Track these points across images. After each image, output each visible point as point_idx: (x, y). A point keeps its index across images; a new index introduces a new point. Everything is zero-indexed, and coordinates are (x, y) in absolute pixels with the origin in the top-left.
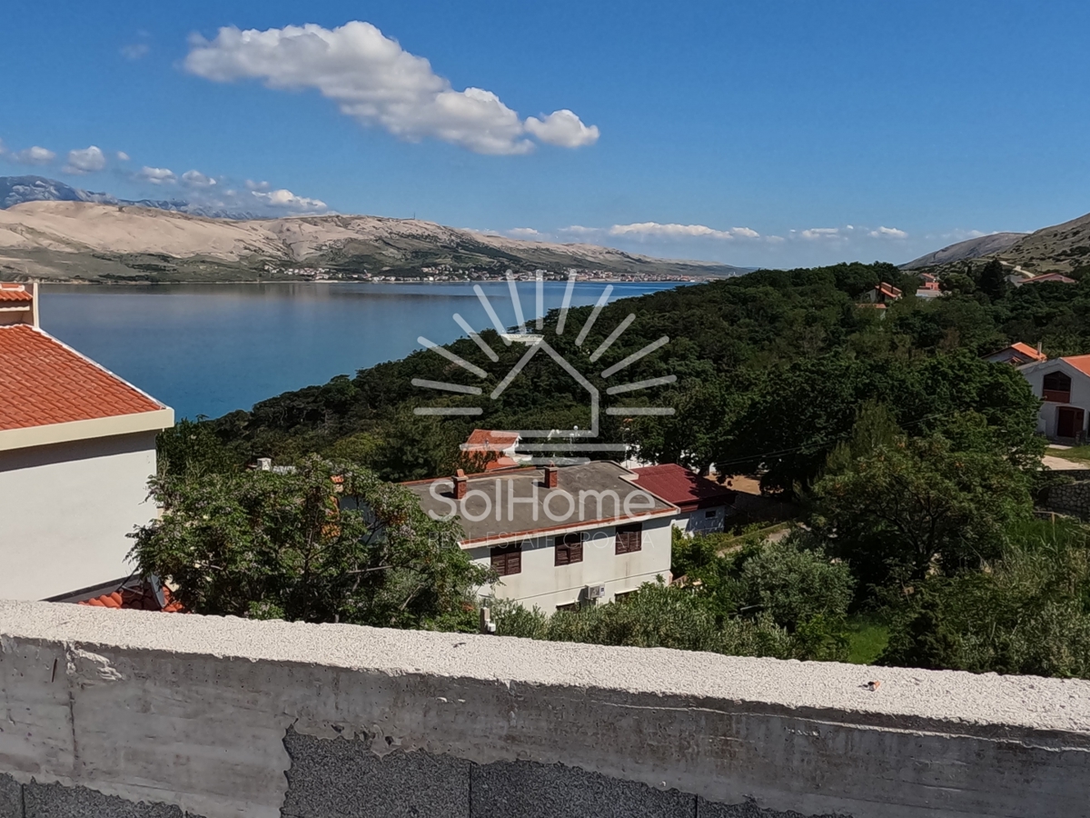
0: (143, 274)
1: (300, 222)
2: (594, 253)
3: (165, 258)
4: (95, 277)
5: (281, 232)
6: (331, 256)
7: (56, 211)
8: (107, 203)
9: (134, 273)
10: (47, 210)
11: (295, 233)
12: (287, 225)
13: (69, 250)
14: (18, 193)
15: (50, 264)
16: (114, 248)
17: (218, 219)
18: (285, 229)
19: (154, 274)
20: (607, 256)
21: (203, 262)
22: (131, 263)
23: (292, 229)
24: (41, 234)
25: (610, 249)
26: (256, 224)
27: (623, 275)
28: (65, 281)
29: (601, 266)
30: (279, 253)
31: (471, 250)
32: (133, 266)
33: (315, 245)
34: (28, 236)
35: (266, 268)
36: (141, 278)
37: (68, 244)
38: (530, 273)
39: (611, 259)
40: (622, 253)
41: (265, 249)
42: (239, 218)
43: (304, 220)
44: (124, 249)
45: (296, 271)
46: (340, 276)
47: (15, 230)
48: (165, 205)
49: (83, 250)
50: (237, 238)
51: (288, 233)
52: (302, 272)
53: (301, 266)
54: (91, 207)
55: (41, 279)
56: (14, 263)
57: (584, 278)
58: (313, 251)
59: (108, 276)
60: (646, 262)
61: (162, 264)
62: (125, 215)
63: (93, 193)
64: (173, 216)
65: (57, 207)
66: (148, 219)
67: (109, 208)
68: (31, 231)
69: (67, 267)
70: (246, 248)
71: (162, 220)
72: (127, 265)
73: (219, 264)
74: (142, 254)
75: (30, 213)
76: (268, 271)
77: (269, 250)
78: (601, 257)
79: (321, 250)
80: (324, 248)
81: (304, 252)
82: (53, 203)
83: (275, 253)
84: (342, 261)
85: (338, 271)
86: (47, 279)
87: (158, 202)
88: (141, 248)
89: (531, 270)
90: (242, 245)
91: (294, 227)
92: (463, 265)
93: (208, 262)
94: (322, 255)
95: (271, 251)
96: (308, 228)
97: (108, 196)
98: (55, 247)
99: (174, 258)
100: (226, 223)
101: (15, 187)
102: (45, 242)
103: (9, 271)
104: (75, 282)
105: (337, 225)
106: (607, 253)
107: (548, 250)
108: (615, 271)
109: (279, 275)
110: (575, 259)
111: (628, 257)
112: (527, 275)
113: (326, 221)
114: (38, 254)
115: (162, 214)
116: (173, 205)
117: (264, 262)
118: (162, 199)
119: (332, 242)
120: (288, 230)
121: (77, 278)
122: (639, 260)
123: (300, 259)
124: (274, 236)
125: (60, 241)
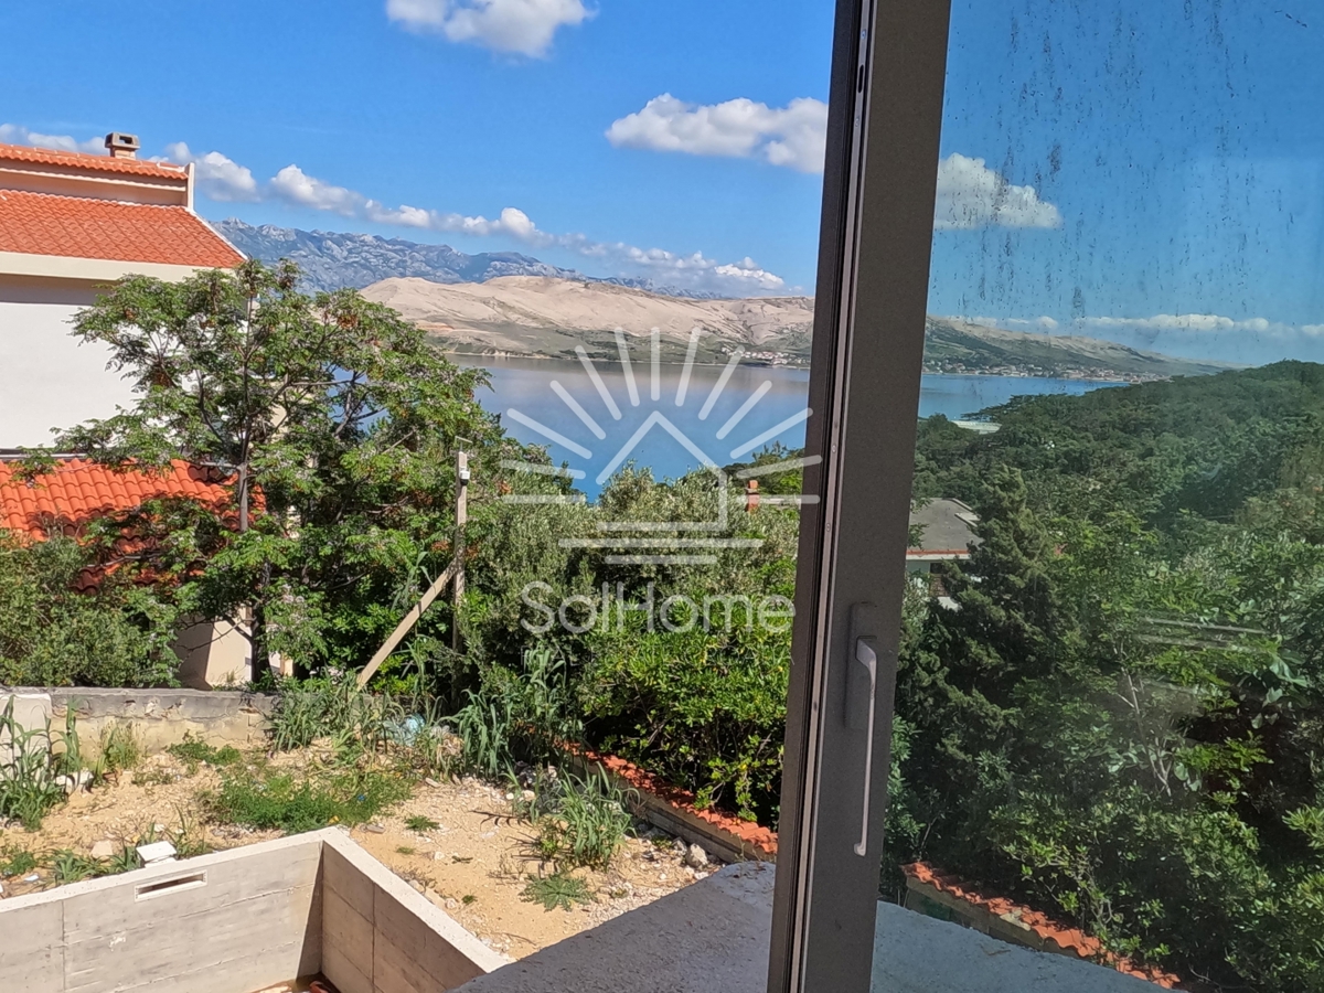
0: (602, 351)
1: (763, 303)
2: (1094, 347)
4: (557, 353)
5: (742, 313)
6: (792, 340)
7: (527, 286)
8: (574, 279)
9: (594, 350)
10: (519, 285)
11: (756, 314)
12: (749, 306)
13: (534, 325)
14: (495, 269)
15: (516, 338)
16: (576, 324)
17: (679, 298)
18: (746, 310)
19: (611, 351)
20: (1109, 351)
22: (591, 340)
23: (754, 310)
24: (511, 308)
25: (1114, 344)
26: (717, 304)
27: (1126, 375)
28: (529, 355)
29: (1102, 364)
30: (738, 335)
31: (948, 339)
32: (593, 343)
33: (776, 327)
34: (499, 310)
35: (724, 350)
36: (600, 355)
38: (1014, 368)
39: (1115, 356)
40: (1129, 350)
41: (724, 330)
42: (702, 298)
43: (767, 301)
44: (586, 326)
45: (754, 355)
46: (799, 361)
47: (486, 302)
48: (630, 283)
49: (547, 326)
50: (697, 317)
51: (749, 314)
52: (760, 356)
53: (759, 350)
54: (559, 283)
55: (507, 353)
56: (484, 335)
57: (1079, 376)
58: (773, 334)
59: (565, 352)
60: (1159, 361)
62: (590, 292)
63: (563, 270)
64: (636, 293)
65: (527, 281)
66: (611, 296)
67: (575, 284)
68: (502, 304)
69: (531, 342)
70: (705, 329)
71: (625, 297)
72: (587, 342)
73: (676, 345)
74: (604, 332)
75: (503, 287)
76: (725, 353)
77: (728, 332)
78: (1102, 353)
79: (781, 333)
80: (785, 331)
81: (764, 335)
82: (524, 278)
83: (734, 335)
84: (801, 346)
85: (798, 356)
86: (512, 352)
87: (624, 280)
88: (602, 325)
89: (1015, 364)
90: (701, 325)
91: (756, 308)
92: (936, 355)
93: (666, 342)
94: (782, 339)
95: (730, 333)
96: (770, 309)
97: (577, 274)
98: (522, 321)
99: (633, 337)
100: (687, 302)
101: (493, 263)
102: (513, 317)
103: (478, 343)
104: (538, 357)
105: (801, 307)
106: (1110, 348)
107: (1037, 342)
108: (1118, 369)
110: (1071, 355)
111: (1137, 354)
112: (1010, 369)
113: (790, 302)
114: (506, 328)
115: (626, 291)
116: (636, 284)
117: (722, 345)
118: (628, 277)
119: (794, 326)
120: (750, 311)
121: (540, 352)
122: (1150, 359)
123: (759, 342)
124: (735, 317)
125: (527, 315)
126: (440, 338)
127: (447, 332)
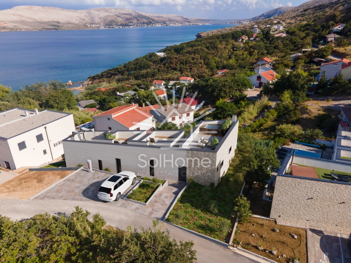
0: (53, 28)
1: (94, 10)
2: (174, 17)
3: (58, 22)
4: (40, 29)
5: (89, 14)
6: (104, 21)
7: (25, 9)
9: (51, 27)
10: (22, 9)
11: (93, 14)
12: (90, 11)
13: (31, 21)
15: (26, 25)
16: (43, 20)
19: (56, 27)
20: (178, 17)
21: (69, 23)
24: (22, 16)
25: (178, 16)
26: (81, 11)
27: (182, 24)
28: (32, 30)
29: (176, 21)
30: (90, 20)
31: (141, 18)
32: (50, 25)
33: (99, 17)
34: (19, 17)
36: (53, 29)
37: (30, 19)
38: (157, 24)
39: (179, 19)
40: (182, 17)
41: (86, 19)
42: (77, 10)
44: (46, 20)
45: (95, 26)
46: (107, 27)
47: (14, 15)
49: (35, 21)
50: (77, 16)
51: (91, 14)
52: (97, 26)
53: (96, 24)
54: (34, 7)
56: (17, 25)
58: (99, 19)
59: (44, 28)
60: (188, 19)
61: (58, 24)
62: (44, 10)
64: (58, 9)
66: (51, 11)
67: (40, 7)
68: (19, 15)
69: (32, 26)
70: (80, 19)
71: (55, 11)
72: (48, 25)
73: (74, 24)
74: (52, 21)
75: (18, 10)
76: (87, 26)
77: (87, 20)
78: (176, 18)
79: (101, 19)
81: (96, 20)
83: (88, 20)
84: (107, 22)
85: (106, 25)
86: (27, 30)
88: (50, 20)
90: (79, 18)
91: (92, 12)
92: (140, 22)
93: (71, 23)
94: (101, 21)
96: (96, 12)
98: (27, 20)
99: (61, 22)
100: (73, 11)
102: (24, 19)
103: (16, 28)
105: (104, 11)
107: (162, 16)
108: (180, 22)
109: (90, 27)
110: (169, 19)
113: (101, 10)
114: (23, 22)
115: (55, 9)
117: (86, 23)
119: (103, 17)
121: (35, 29)
122: (186, 18)
123: (96, 22)
124: (87, 15)
125: (27, 18)
126: (3, 27)
127: (5, 25)
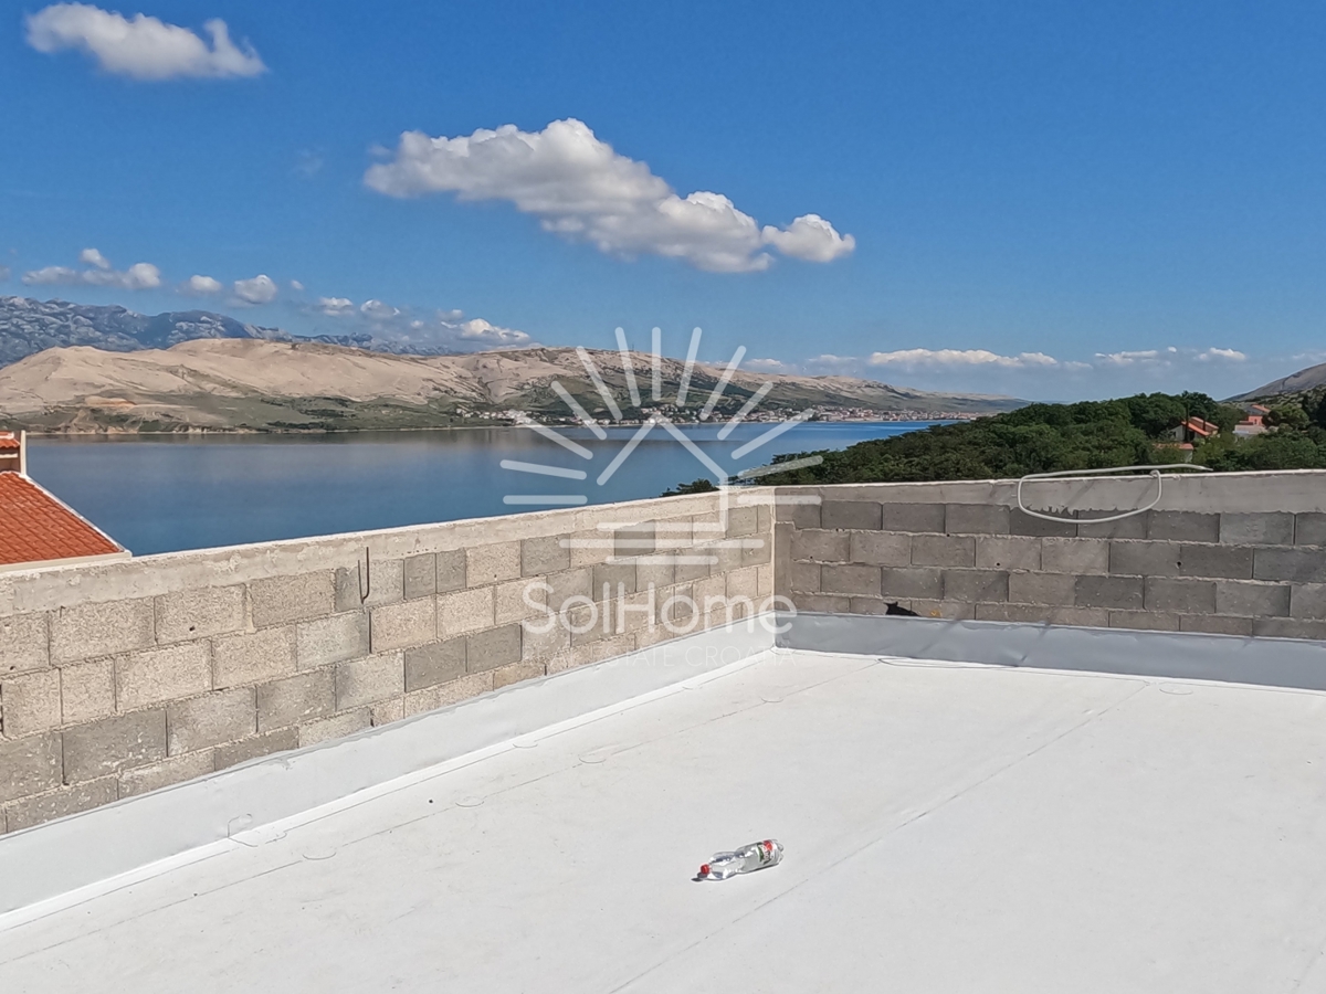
0: (317, 421)
1: (498, 357)
2: (851, 386)
3: (342, 402)
4: (264, 425)
5: (476, 369)
6: (535, 396)
7: (222, 350)
8: (280, 340)
9: (308, 420)
10: (213, 349)
11: (492, 369)
12: (483, 361)
13: (234, 394)
14: (181, 329)
15: (213, 411)
16: (285, 392)
17: (404, 356)
18: (480, 365)
19: (330, 420)
20: (867, 390)
21: (386, 406)
22: (304, 408)
23: (489, 366)
24: (206, 377)
25: (870, 382)
26: (447, 360)
27: (885, 414)
28: (230, 430)
29: (859, 403)
30: (474, 394)
32: (306, 412)
33: (515, 383)
34: (190, 379)
35: (459, 411)
36: (315, 425)
37: (234, 387)
38: (772, 413)
39: (872, 394)
40: (886, 387)
41: (458, 389)
42: (429, 354)
43: (504, 355)
44: (297, 393)
45: (493, 415)
46: (544, 420)
47: (175, 373)
48: (344, 340)
49: (250, 395)
50: (426, 376)
51: (485, 370)
52: (500, 416)
53: (500, 409)
54: (262, 345)
55: (203, 429)
56: (174, 410)
57: (839, 418)
58: (513, 391)
59: (277, 424)
60: (916, 397)
61: (339, 409)
62: (299, 353)
63: (264, 329)
64: (353, 353)
65: (223, 344)
66: (324, 358)
67: (281, 346)
68: (194, 373)
69: (232, 415)
70: (435, 389)
71: (340, 358)
72: (300, 411)
73: (404, 409)
74: (316, 398)
75: (193, 353)
76: (460, 415)
77: (462, 391)
78: (859, 391)
79: (522, 389)
80: (526, 387)
81: (503, 392)
82: (218, 341)
83: (469, 393)
84: (546, 402)
85: (542, 413)
86: (209, 428)
87: (337, 337)
88: (315, 390)
89: (773, 409)
90: (431, 385)
91: (491, 363)
93: (392, 406)
94: (523, 396)
95: (464, 391)
96: (507, 364)
97: (281, 333)
98: (220, 391)
99: (353, 402)
100: (413, 360)
101: (178, 324)
102: (208, 386)
103: (167, 420)
104: (241, 432)
105: (542, 360)
106: (867, 386)
107: (793, 384)
108: (876, 408)
109: (473, 420)
110: (828, 395)
111: (893, 391)
113: (529, 355)
114: (201, 400)
115: (341, 351)
116: (357, 342)
117: (456, 405)
118: (342, 335)
119: (535, 380)
120: (485, 367)
121: (243, 426)
122: (906, 395)
123: (498, 401)
124: (468, 374)
125: (225, 384)
126: (118, 416)
127: (127, 408)
